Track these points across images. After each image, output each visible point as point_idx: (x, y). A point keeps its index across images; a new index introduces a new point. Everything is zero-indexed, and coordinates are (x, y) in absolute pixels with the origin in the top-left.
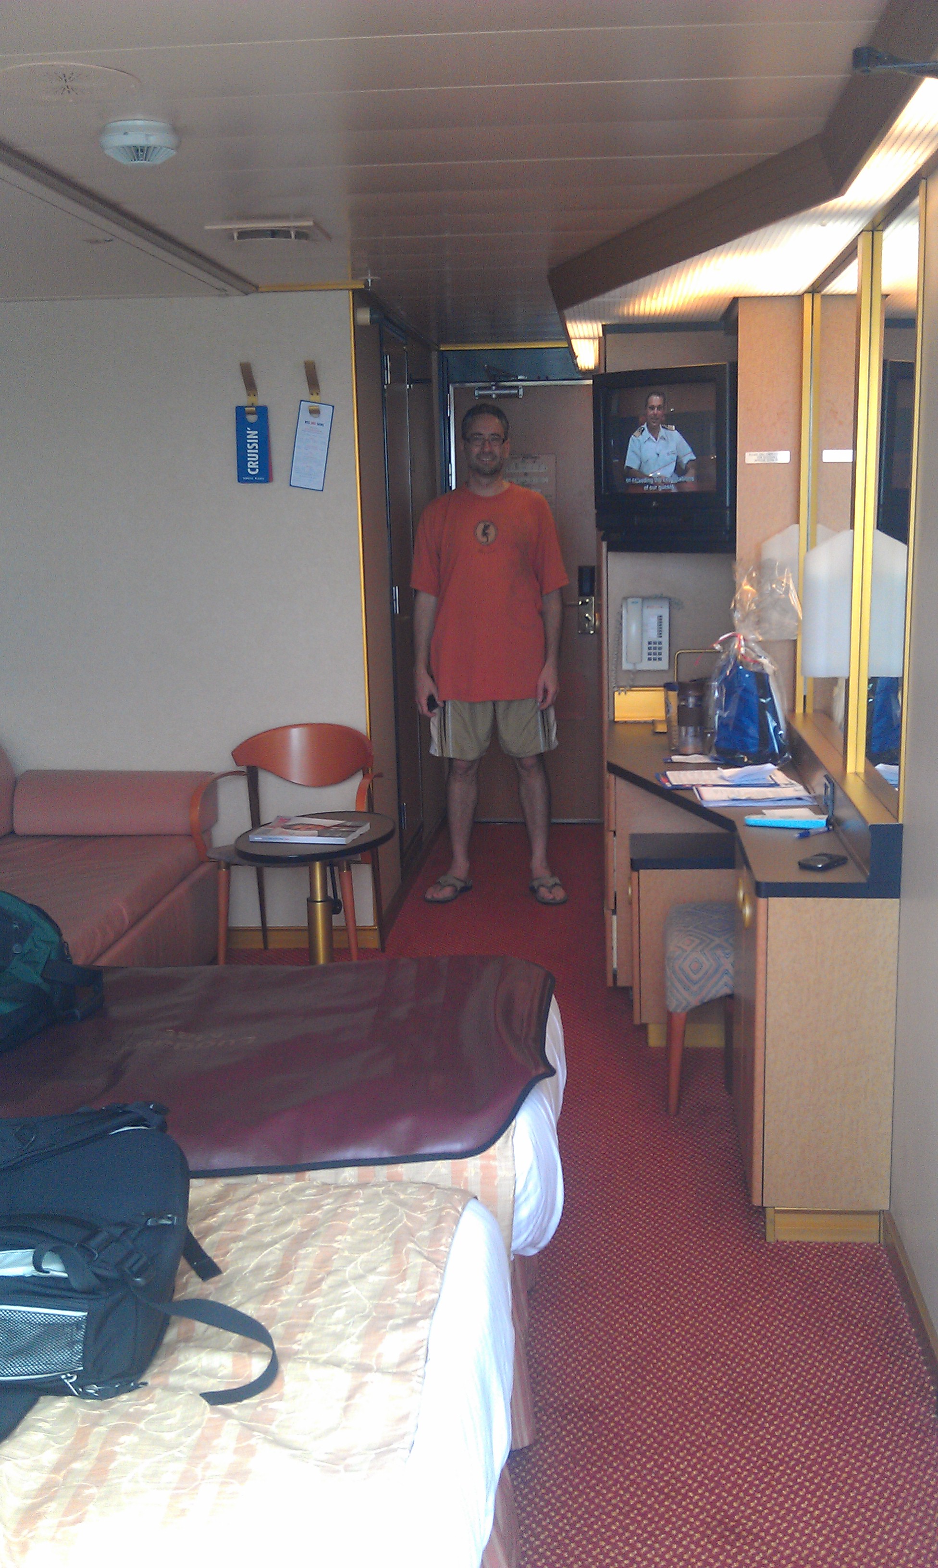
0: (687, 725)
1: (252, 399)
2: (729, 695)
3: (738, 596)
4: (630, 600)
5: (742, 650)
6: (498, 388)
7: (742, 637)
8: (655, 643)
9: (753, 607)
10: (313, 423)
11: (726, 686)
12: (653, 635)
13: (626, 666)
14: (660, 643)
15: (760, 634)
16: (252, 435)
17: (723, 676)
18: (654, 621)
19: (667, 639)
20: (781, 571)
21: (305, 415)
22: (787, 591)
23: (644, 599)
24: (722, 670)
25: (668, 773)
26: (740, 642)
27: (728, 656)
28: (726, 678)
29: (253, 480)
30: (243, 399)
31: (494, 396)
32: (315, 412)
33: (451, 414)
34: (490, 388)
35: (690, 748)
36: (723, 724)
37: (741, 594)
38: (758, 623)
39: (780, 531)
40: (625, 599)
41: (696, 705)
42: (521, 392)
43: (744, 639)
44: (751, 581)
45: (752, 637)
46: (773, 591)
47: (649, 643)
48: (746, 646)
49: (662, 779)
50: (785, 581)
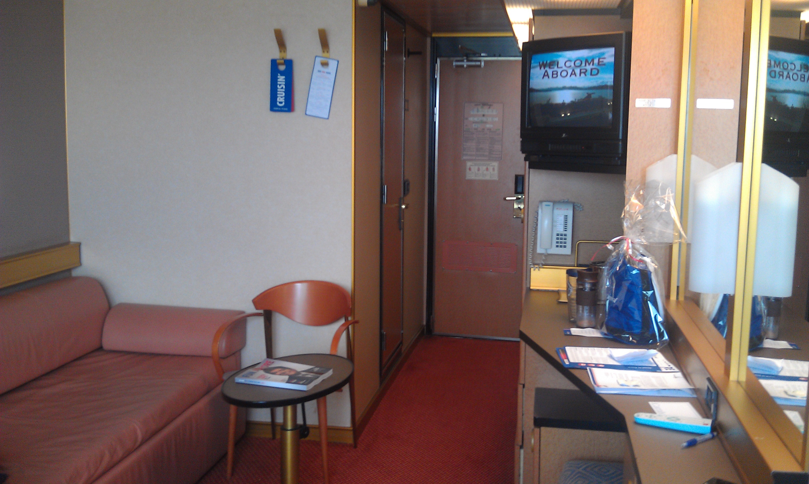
0: (583, 305)
1: (283, 55)
2: (619, 286)
3: (627, 208)
4: (544, 204)
5: (630, 252)
6: (468, 61)
7: (630, 241)
8: (562, 235)
9: (640, 218)
10: (324, 72)
11: (616, 279)
12: (560, 229)
13: (539, 250)
14: (565, 235)
15: (645, 239)
16: (281, 79)
17: (613, 271)
18: (562, 219)
19: (571, 231)
20: (664, 192)
21: (318, 67)
22: (668, 207)
23: (555, 202)
24: (613, 266)
25: (567, 348)
26: (628, 245)
27: (618, 254)
28: (616, 272)
29: (281, 110)
30: (276, 54)
31: (465, 66)
32: (325, 64)
33: (438, 76)
34: (462, 61)
35: (585, 323)
36: (613, 307)
37: (630, 206)
38: (643, 231)
39: (661, 159)
40: (541, 202)
41: (591, 289)
42: (483, 64)
43: (632, 243)
44: (638, 197)
45: (637, 240)
46: (657, 207)
47: (558, 235)
48: (633, 248)
49: (562, 355)
50: (666, 199)
